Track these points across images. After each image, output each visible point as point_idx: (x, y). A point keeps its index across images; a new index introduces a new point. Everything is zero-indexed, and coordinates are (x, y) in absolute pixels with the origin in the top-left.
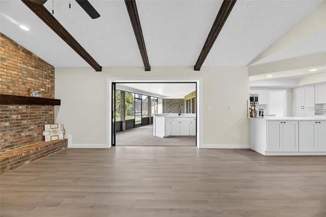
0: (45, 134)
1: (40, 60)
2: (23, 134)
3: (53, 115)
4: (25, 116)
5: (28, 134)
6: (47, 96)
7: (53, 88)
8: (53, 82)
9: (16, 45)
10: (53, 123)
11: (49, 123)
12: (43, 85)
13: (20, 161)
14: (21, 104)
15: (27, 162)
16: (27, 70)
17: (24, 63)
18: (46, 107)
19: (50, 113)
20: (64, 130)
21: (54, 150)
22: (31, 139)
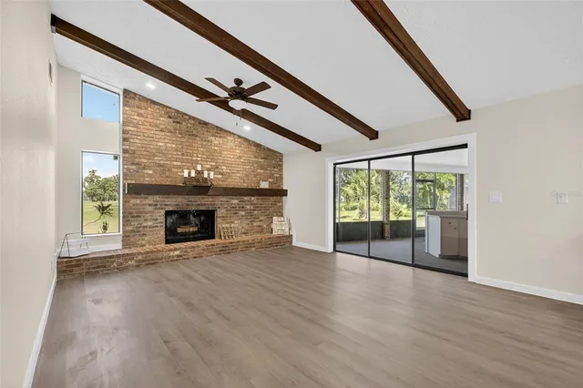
0: (273, 226)
1: (269, 149)
2: (255, 224)
3: (281, 208)
4: (256, 207)
5: (259, 224)
6: (274, 187)
7: (281, 178)
8: (281, 170)
9: (249, 141)
10: (282, 216)
11: (277, 215)
12: (272, 176)
13: (249, 245)
14: (253, 196)
15: (253, 249)
16: (257, 162)
17: (255, 157)
18: (275, 198)
19: (279, 204)
20: (289, 223)
21: (277, 244)
22: (261, 230)
